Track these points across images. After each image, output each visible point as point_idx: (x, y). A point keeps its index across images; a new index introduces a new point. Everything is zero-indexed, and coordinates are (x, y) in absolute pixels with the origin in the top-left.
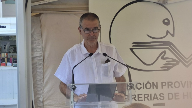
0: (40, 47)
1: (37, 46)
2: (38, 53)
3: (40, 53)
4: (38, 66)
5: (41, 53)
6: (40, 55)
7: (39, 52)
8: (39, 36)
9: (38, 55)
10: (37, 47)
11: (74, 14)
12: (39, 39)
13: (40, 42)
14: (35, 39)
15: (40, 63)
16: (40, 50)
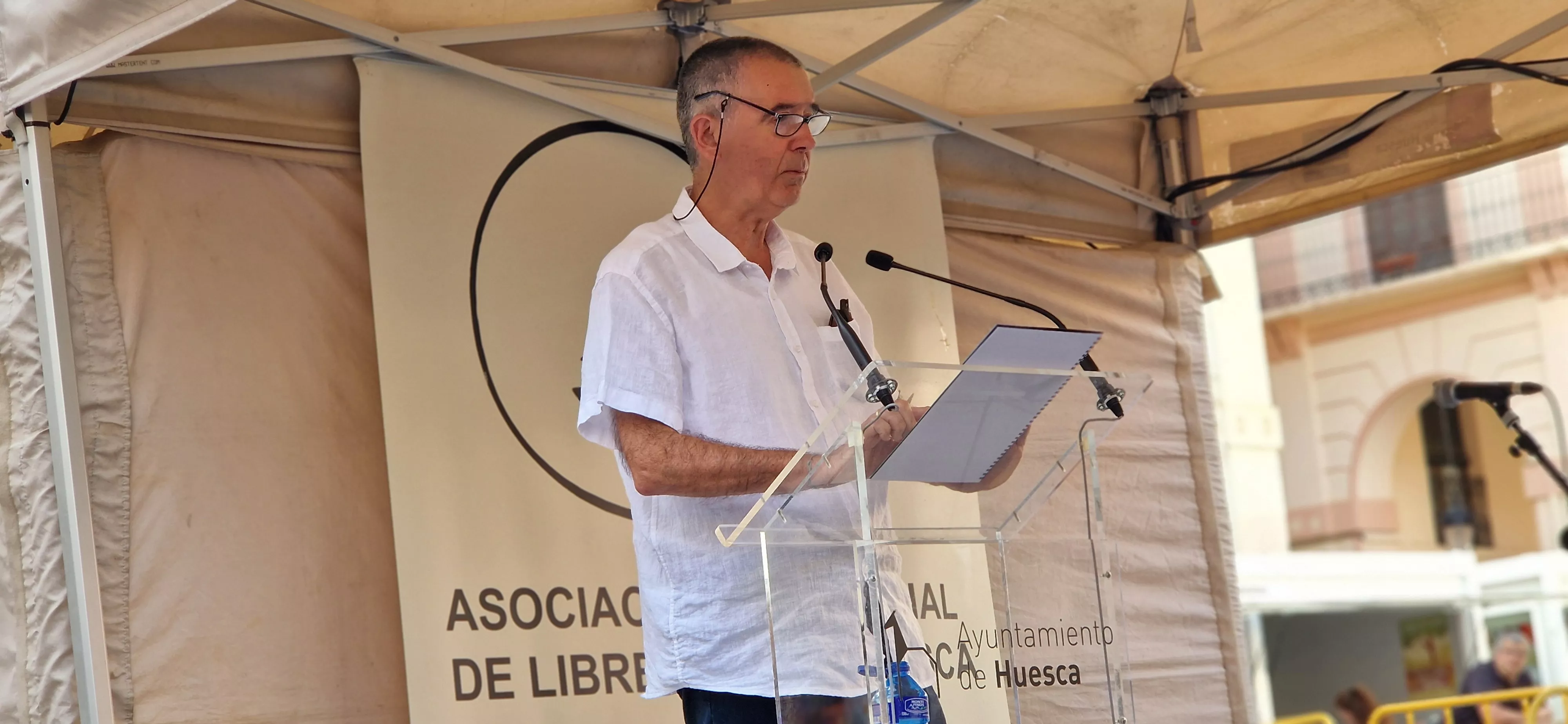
0: (108, 344)
1: (94, 336)
2: (100, 381)
3: (114, 381)
4: (100, 467)
5: (118, 387)
6: (116, 395)
7: (105, 374)
8: (102, 275)
9: (103, 397)
10: (95, 348)
11: (278, 161)
12: (101, 297)
13: (108, 317)
14: (79, 294)
15: (111, 448)
16: (108, 366)
